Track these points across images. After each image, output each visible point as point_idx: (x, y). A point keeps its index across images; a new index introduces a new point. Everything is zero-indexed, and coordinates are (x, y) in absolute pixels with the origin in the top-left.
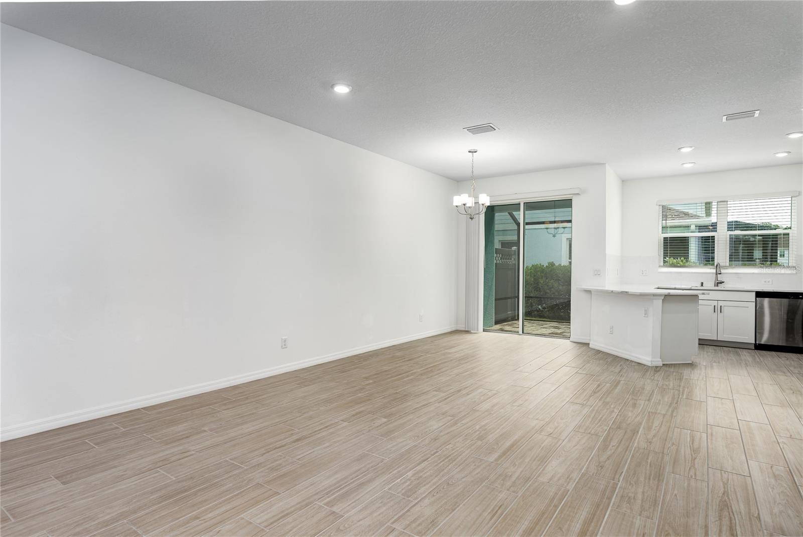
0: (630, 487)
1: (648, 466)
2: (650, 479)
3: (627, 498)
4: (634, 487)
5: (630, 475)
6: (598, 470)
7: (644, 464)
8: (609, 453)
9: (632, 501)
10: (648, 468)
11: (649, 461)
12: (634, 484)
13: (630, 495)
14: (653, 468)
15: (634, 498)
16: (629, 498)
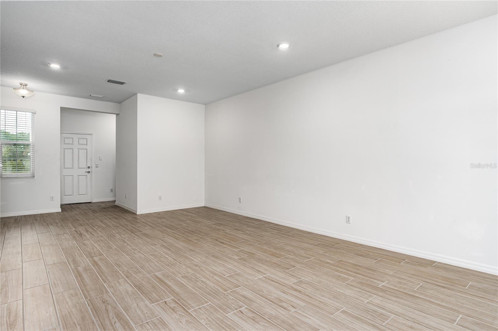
0: (77, 301)
1: (76, 322)
2: (69, 313)
3: (74, 295)
4: (74, 303)
5: (83, 308)
6: (103, 299)
7: (80, 322)
8: (111, 315)
9: (70, 296)
10: (75, 321)
11: (78, 327)
12: (76, 304)
13: (74, 298)
14: (71, 323)
15: (70, 298)
16: (73, 296)
